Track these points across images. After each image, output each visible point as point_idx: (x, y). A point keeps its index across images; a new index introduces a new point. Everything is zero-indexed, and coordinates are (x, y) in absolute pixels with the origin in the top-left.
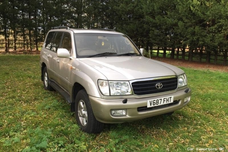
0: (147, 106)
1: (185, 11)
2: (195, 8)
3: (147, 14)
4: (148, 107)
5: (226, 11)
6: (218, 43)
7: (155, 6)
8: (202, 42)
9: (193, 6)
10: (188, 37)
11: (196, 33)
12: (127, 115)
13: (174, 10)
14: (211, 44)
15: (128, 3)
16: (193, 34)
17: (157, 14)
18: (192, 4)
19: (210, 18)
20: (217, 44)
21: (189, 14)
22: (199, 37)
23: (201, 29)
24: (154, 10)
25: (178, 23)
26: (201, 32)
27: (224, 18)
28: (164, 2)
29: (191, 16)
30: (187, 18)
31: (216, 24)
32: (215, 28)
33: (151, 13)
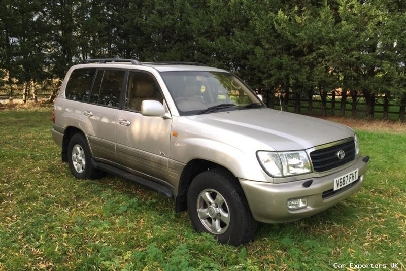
0: (333, 189)
1: (265, 30)
2: (280, 25)
3: (201, 34)
4: (335, 190)
5: (329, 32)
6: (319, 81)
7: (214, 21)
8: (294, 81)
9: (276, 21)
10: (272, 72)
11: (284, 66)
12: (308, 207)
13: (245, 29)
14: (307, 84)
15: (163, 13)
16: (280, 67)
17: (216, 33)
18: (275, 19)
19: (305, 42)
20: (317, 82)
21: (271, 36)
22: (288, 73)
23: (291, 60)
24: (211, 26)
25: (255, 50)
26: (291, 65)
27: (327, 42)
28: (229, 14)
29: (274, 39)
30: (268, 42)
31: (314, 51)
32: (313, 58)
33: (207, 32)
